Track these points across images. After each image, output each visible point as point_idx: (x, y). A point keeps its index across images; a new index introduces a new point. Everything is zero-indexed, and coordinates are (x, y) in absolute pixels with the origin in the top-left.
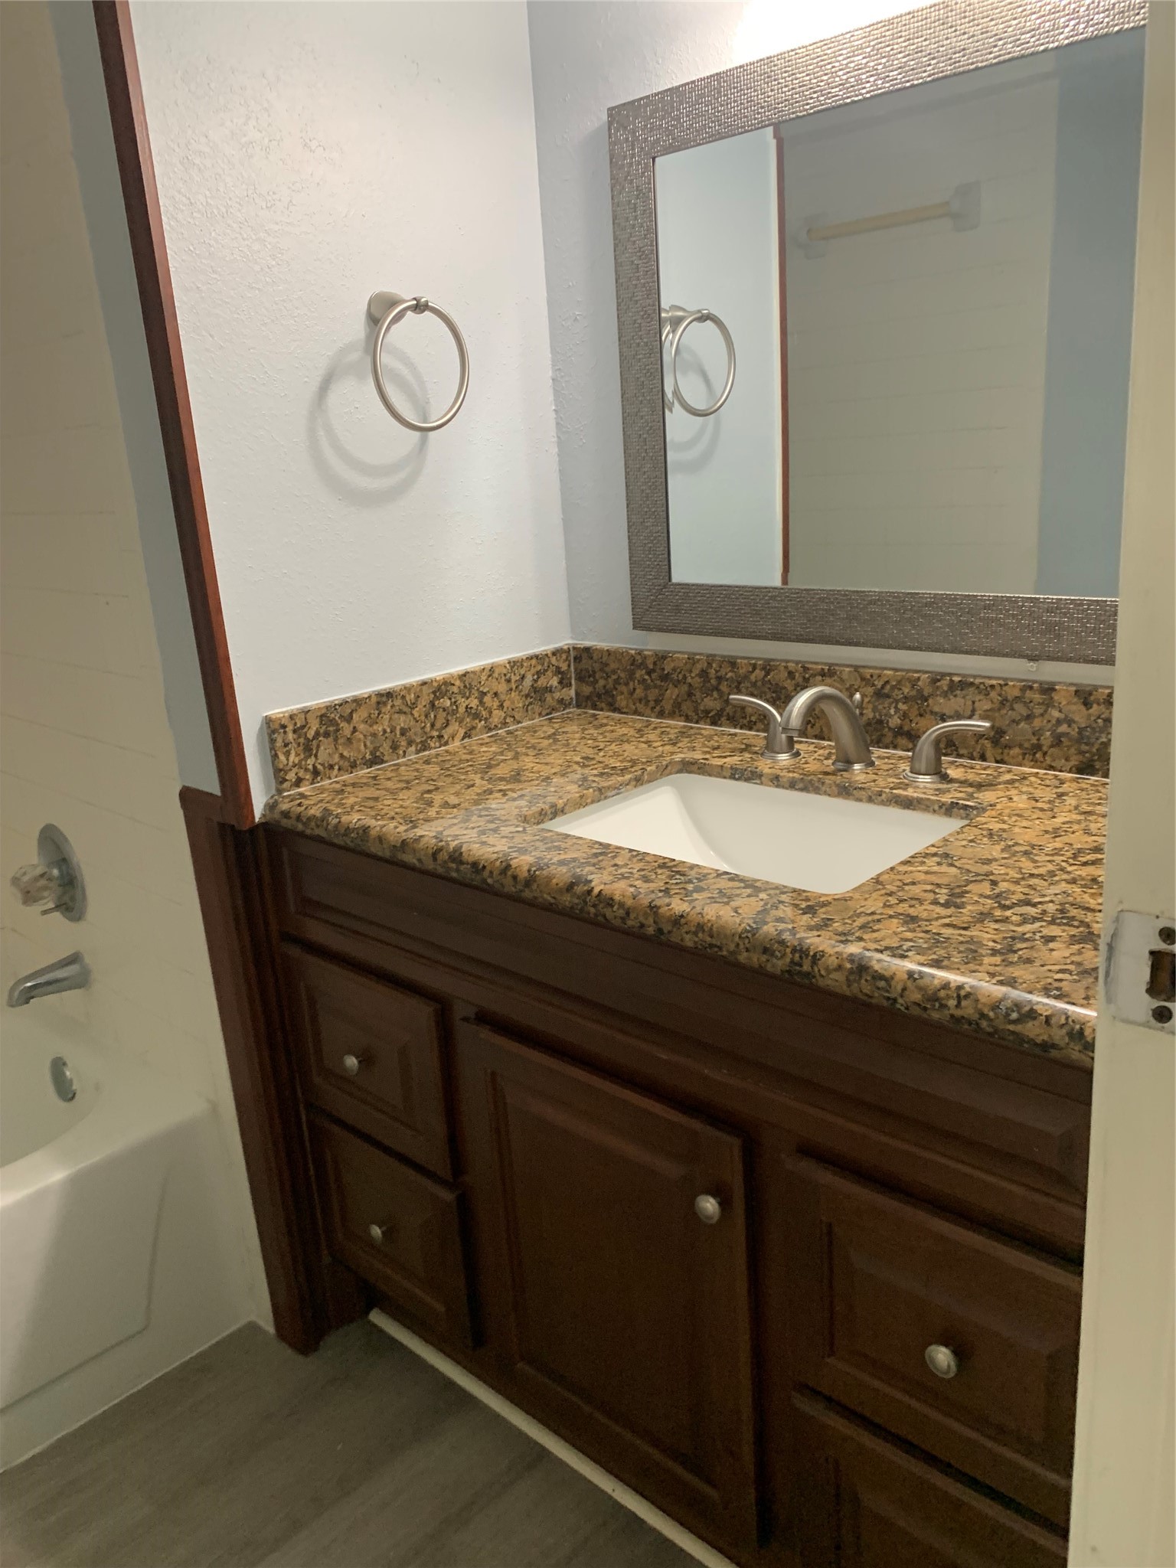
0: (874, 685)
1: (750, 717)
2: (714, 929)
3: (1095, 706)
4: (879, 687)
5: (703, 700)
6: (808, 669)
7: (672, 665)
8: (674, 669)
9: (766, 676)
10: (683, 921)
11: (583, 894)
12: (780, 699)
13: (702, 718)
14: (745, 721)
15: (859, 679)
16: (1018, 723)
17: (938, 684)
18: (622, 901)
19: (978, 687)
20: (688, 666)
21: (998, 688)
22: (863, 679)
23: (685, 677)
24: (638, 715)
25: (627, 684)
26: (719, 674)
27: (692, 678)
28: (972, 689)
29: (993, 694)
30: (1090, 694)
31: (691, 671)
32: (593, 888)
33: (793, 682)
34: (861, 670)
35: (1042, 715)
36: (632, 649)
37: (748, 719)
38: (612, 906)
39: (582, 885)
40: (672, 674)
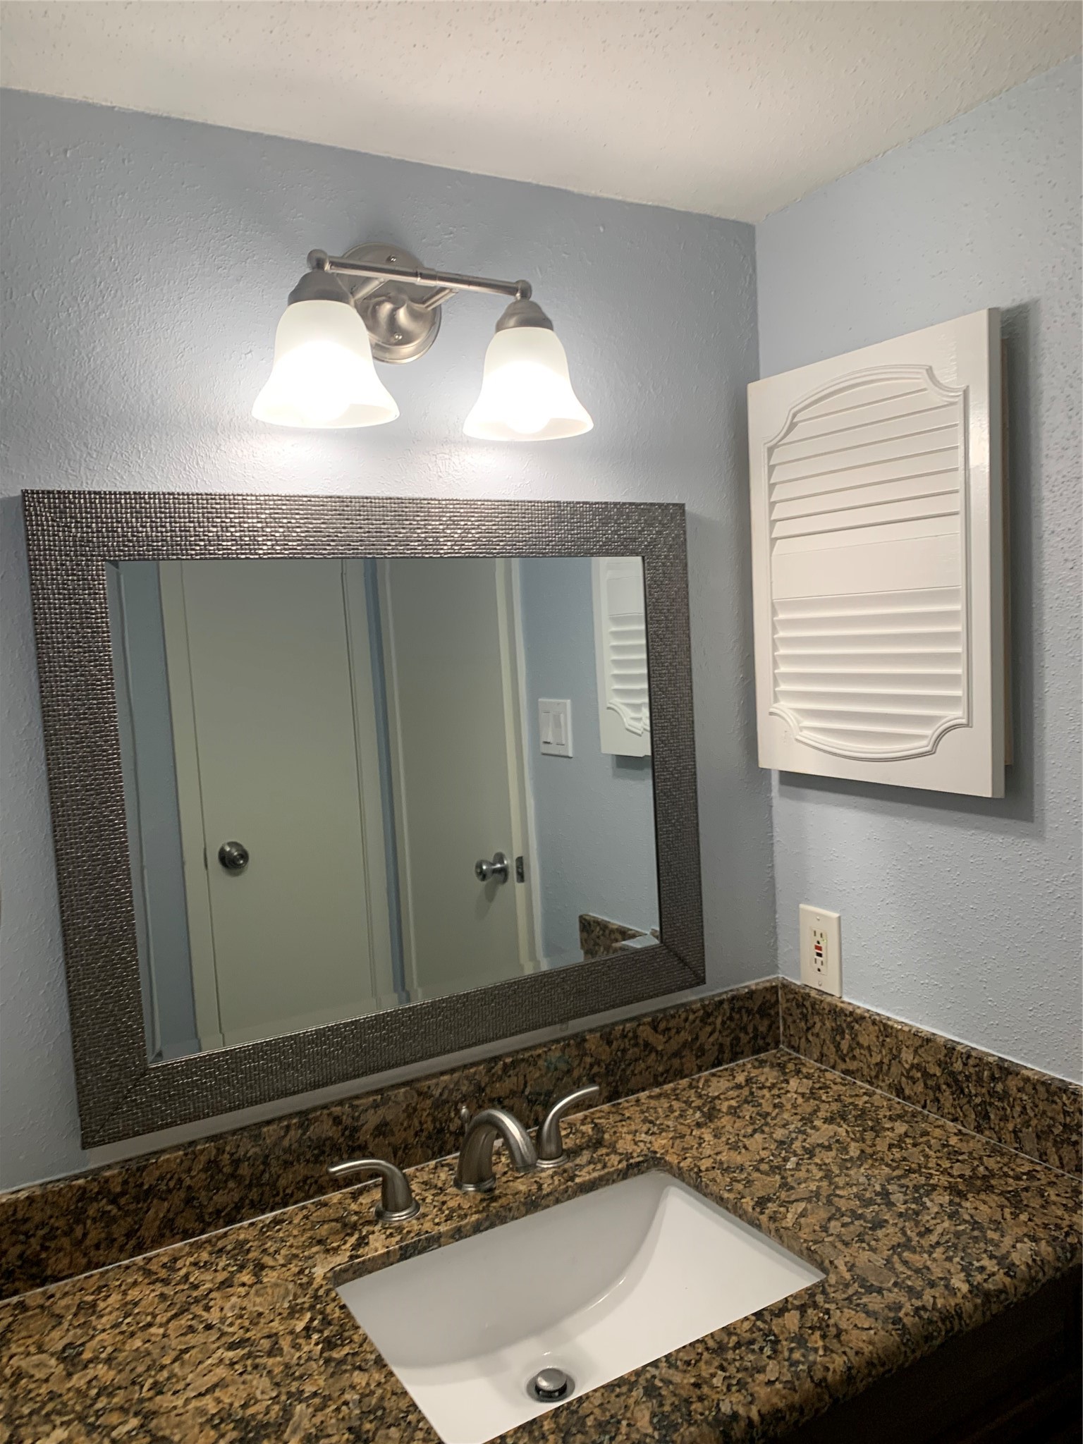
0: (432, 1096)
1: (284, 1191)
2: (882, 1356)
3: (615, 1043)
4: (437, 1095)
5: (211, 1199)
6: (357, 1106)
7: (157, 1173)
8: (161, 1178)
9: (304, 1134)
10: (854, 1372)
11: (747, 1433)
12: (324, 1152)
13: (209, 1224)
14: (278, 1199)
15: (416, 1096)
16: (562, 1079)
17: (493, 1071)
18: (789, 1402)
19: (528, 1061)
20: (186, 1164)
21: (544, 1056)
22: (420, 1094)
23: (180, 1181)
24: (96, 1268)
25: (68, 1233)
26: (235, 1157)
27: (192, 1178)
28: (523, 1065)
29: (541, 1063)
30: (610, 1033)
31: (190, 1170)
32: (749, 1418)
33: (340, 1127)
34: (418, 1085)
35: (579, 1065)
36: (77, 1177)
37: (281, 1194)
38: (784, 1418)
39: (735, 1425)
40: (156, 1186)
